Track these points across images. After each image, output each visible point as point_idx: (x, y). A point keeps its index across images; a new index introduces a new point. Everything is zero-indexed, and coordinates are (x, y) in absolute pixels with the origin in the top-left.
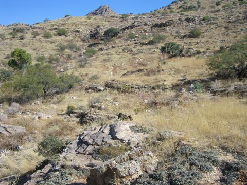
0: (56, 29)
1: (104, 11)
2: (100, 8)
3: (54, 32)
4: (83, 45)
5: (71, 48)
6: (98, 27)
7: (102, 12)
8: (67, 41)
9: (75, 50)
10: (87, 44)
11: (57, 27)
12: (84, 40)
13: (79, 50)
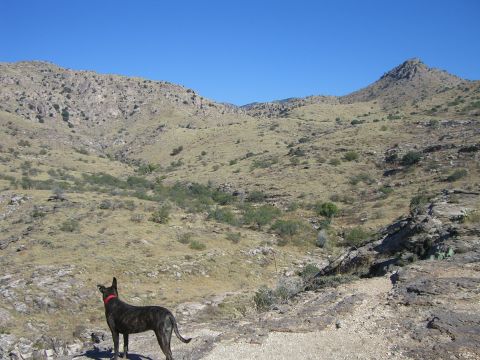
0: (343, 150)
1: (413, 73)
2: (404, 64)
3: (342, 155)
4: (378, 173)
5: (364, 178)
6: (396, 146)
7: (409, 74)
8: (359, 169)
9: (368, 182)
10: (382, 171)
11: (345, 147)
12: (378, 166)
13: (374, 181)
